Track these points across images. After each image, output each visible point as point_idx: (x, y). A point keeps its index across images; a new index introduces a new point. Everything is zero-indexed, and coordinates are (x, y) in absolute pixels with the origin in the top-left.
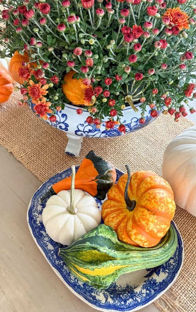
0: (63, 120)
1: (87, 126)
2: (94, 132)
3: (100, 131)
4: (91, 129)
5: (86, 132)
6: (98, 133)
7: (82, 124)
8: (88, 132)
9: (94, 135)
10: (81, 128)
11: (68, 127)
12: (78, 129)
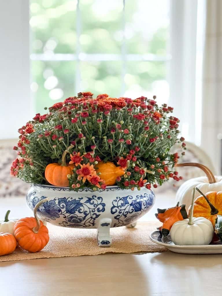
0: (99, 201)
1: (119, 200)
2: (125, 206)
3: (129, 203)
4: (122, 203)
5: (119, 206)
6: (128, 206)
7: (115, 200)
8: (121, 207)
9: (125, 209)
10: (115, 204)
11: (105, 206)
12: (113, 205)
